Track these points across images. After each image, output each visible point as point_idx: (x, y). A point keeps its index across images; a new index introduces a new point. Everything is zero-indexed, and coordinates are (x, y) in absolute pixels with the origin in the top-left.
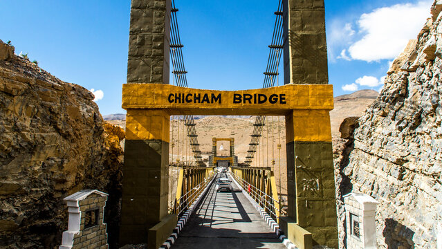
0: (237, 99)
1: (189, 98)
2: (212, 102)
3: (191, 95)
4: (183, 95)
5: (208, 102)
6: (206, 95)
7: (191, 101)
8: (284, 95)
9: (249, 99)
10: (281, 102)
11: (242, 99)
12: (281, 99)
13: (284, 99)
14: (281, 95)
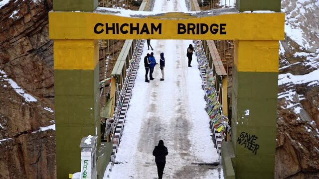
0: (182, 28)
1: (125, 29)
2: (152, 33)
3: (127, 25)
4: (117, 24)
5: (148, 33)
6: (145, 25)
7: (126, 32)
8: (225, 25)
9: (193, 29)
10: (221, 33)
11: (186, 28)
12: (221, 29)
13: (224, 29)
14: (221, 25)
